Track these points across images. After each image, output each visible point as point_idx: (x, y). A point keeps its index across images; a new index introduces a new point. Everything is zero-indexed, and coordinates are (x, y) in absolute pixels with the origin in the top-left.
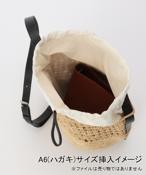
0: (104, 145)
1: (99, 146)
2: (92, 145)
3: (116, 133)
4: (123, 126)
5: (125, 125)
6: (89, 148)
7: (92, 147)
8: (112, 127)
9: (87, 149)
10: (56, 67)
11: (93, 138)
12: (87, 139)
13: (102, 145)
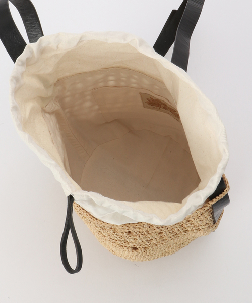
0: (170, 249)
1: (161, 253)
2: (148, 254)
3: (194, 229)
4: (209, 217)
5: (211, 213)
6: (142, 259)
7: (147, 257)
8: (185, 221)
9: (138, 260)
10: (67, 100)
11: (148, 244)
12: (138, 247)
13: (167, 249)
